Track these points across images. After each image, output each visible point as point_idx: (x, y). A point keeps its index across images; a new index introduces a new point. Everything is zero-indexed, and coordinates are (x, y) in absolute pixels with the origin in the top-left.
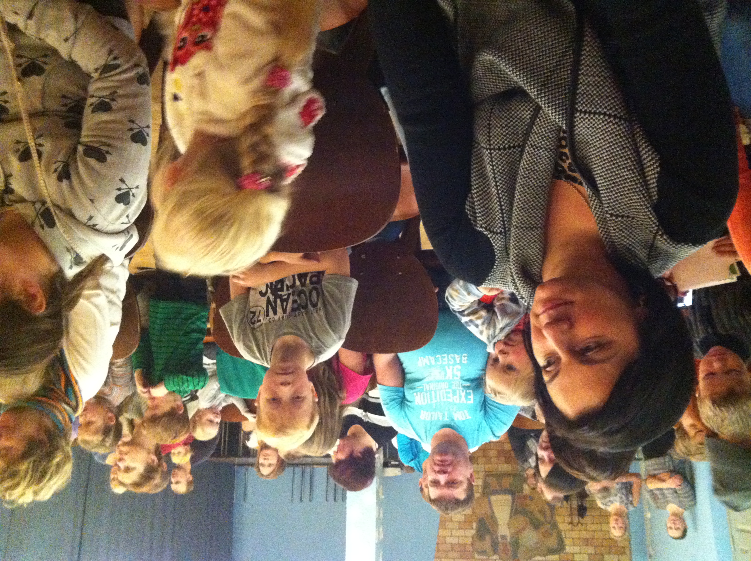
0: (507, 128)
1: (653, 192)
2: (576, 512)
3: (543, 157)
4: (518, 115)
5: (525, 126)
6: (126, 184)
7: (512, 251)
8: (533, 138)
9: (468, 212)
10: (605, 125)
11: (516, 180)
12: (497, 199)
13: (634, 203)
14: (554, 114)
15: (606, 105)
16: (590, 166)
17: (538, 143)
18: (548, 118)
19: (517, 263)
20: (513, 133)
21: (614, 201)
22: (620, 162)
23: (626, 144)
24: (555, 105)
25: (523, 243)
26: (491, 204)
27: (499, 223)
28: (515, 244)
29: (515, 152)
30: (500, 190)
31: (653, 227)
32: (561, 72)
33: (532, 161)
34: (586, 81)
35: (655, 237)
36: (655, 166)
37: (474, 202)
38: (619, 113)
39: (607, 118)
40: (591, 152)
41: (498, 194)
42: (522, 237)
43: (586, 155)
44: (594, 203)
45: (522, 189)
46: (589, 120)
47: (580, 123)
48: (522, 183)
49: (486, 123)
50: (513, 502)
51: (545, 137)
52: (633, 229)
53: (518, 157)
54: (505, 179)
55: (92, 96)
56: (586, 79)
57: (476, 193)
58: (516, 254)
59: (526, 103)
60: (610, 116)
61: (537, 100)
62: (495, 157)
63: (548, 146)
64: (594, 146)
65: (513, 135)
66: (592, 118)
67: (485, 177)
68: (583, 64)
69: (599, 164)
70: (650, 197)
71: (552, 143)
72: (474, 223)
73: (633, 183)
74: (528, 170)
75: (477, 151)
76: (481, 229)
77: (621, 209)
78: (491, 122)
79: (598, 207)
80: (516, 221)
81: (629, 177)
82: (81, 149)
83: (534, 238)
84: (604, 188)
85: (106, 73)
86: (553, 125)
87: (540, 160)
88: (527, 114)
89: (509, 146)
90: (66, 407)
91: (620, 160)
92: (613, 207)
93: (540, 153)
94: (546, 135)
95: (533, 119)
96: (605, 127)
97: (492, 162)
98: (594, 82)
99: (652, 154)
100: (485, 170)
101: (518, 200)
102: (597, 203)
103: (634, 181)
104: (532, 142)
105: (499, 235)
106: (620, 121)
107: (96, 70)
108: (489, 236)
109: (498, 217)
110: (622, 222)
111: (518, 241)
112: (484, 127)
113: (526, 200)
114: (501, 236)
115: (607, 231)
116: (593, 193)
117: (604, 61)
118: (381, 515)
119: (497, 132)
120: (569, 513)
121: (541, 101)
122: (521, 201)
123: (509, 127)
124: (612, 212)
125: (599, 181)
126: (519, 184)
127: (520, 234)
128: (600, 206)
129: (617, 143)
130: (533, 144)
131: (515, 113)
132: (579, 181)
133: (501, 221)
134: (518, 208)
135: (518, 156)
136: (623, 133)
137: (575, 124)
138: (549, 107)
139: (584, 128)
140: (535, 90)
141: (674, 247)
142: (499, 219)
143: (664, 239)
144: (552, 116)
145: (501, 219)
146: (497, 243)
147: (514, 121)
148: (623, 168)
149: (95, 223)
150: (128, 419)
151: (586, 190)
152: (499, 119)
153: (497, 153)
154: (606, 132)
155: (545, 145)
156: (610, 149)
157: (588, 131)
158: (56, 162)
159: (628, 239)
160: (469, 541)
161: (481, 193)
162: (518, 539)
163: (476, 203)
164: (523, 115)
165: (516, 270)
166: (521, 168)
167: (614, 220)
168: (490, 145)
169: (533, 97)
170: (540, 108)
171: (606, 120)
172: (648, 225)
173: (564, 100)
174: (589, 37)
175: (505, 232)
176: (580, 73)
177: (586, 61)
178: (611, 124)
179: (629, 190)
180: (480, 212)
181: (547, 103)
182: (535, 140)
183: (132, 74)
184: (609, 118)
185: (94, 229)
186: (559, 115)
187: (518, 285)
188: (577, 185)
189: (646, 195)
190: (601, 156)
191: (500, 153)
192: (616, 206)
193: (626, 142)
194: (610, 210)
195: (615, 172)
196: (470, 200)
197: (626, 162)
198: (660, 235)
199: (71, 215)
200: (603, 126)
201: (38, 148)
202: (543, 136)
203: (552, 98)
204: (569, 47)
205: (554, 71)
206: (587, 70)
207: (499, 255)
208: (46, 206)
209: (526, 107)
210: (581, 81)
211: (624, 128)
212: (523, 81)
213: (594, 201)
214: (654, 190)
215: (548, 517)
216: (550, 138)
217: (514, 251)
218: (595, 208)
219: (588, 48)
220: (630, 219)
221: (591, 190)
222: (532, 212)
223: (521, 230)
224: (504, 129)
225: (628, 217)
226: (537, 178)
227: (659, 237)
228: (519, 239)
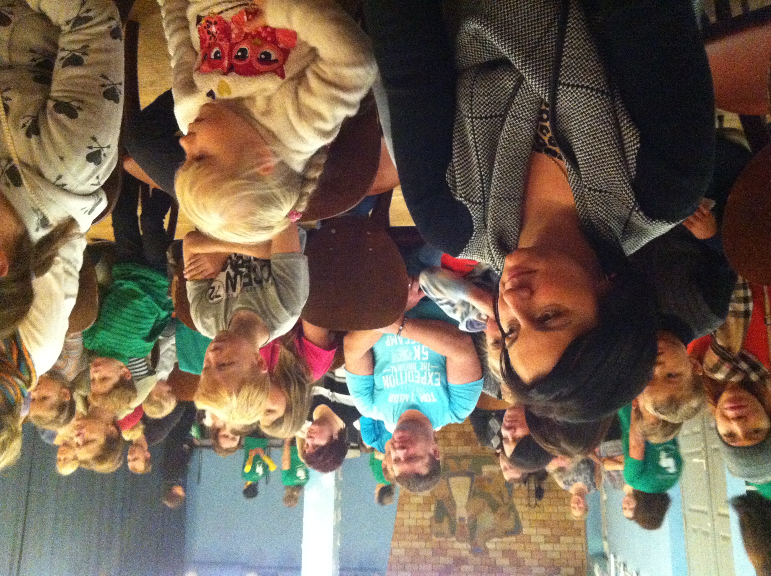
0: (489, 96)
1: (632, 168)
2: (533, 494)
3: (524, 128)
4: (501, 84)
5: (507, 96)
6: (97, 143)
7: (489, 221)
8: (514, 108)
9: (449, 181)
10: (587, 98)
11: (496, 150)
12: (478, 169)
13: (612, 178)
14: (537, 86)
15: (589, 78)
16: (570, 140)
17: (519, 114)
18: (530, 89)
19: (493, 233)
20: (495, 102)
21: (594, 176)
22: (601, 136)
23: (607, 118)
24: (539, 76)
25: (500, 213)
26: (471, 174)
27: (479, 193)
28: (493, 214)
29: (496, 122)
30: (480, 159)
31: (629, 203)
32: (545, 44)
33: (512, 131)
34: (570, 54)
35: (630, 214)
36: (635, 142)
37: (455, 171)
38: (601, 87)
39: (589, 91)
40: (573, 126)
41: (479, 164)
42: (500, 208)
43: (567, 128)
44: (573, 177)
45: (501, 159)
46: (572, 93)
47: (562, 96)
48: (502, 153)
49: (468, 90)
50: (471, 484)
51: (527, 108)
52: (610, 204)
53: (499, 127)
54: (486, 148)
55: (63, 50)
56: (571, 51)
57: (456, 162)
58: (493, 224)
59: (510, 72)
60: (592, 89)
61: (521, 71)
62: (477, 126)
63: (529, 117)
64: (576, 120)
65: (495, 104)
66: (574, 91)
67: (466, 146)
68: (568, 36)
69: (579, 138)
70: (629, 173)
71: (533, 114)
72: (454, 193)
73: (613, 158)
74: (508, 141)
75: (459, 119)
76: (460, 199)
77: (600, 184)
78: (474, 90)
79: (576, 181)
80: (495, 192)
81: (609, 152)
82: (51, 104)
83: (511, 209)
84: (584, 162)
85: (78, 25)
86: (535, 96)
87: (520, 131)
88: (509, 84)
89: (491, 115)
90: (18, 381)
91: (601, 134)
92: (592, 182)
93: (521, 124)
94: (527, 106)
95: (516, 89)
96: (587, 101)
97: (474, 130)
98: (578, 55)
99: (633, 130)
100: (466, 139)
101: (497, 170)
102: (576, 177)
103: (614, 156)
104: (513, 113)
105: (478, 205)
106: (602, 95)
107: (68, 22)
108: (468, 206)
109: (478, 187)
110: (600, 197)
111: (496, 211)
112: (466, 95)
113: (505, 170)
114: (480, 207)
115: (584, 205)
116: (572, 167)
117: (588, 35)
118: (340, 498)
119: (479, 100)
120: (526, 495)
121: (525, 72)
122: (500, 171)
123: (492, 96)
124: (590, 186)
125: (579, 156)
126: (499, 154)
127: (498, 204)
128: (578, 180)
129: (598, 118)
130: (514, 115)
131: (498, 82)
132: (558, 155)
133: (481, 191)
134: (497, 178)
135: (499, 125)
136: (604, 107)
137: (558, 97)
138: (532, 78)
139: (566, 101)
140: (520, 60)
141: (648, 223)
142: (479, 189)
143: (640, 215)
144: (536, 88)
145: (481, 189)
146: (475, 214)
147: (496, 90)
148: (604, 143)
149: (65, 183)
150: (82, 396)
151: (565, 164)
152: (482, 88)
153: (479, 122)
154: (588, 106)
155: (526, 117)
156: (591, 123)
157: (570, 104)
158: (24, 117)
159: (604, 214)
160: (427, 523)
161: (461, 162)
162: (475, 521)
163: (456, 172)
164: (506, 85)
165: (493, 240)
166: (501, 138)
167: (592, 194)
168: (472, 113)
169: (518, 68)
170: (524, 79)
171: (588, 94)
172: (624, 200)
173: (548, 73)
174: (574, 10)
175: (484, 202)
176: (565, 45)
177: (571, 34)
178: (593, 98)
179: (608, 165)
180: (460, 182)
181: (532, 75)
182: (516, 111)
183: (104, 28)
184: (591, 92)
185: (62, 188)
186: (542, 87)
187: (494, 256)
188: (556, 159)
189: (624, 170)
190: (582, 130)
191: (482, 121)
192: (595, 181)
193: (607, 116)
194: (589, 185)
195: (595, 146)
196: (451, 168)
197: (606, 137)
198: (636, 211)
199: (40, 174)
200: (585, 100)
201: (5, 102)
202: (524, 107)
203: (536, 70)
204: (555, 19)
205: (539, 42)
206: (572, 42)
207: (477, 225)
208: (12, 163)
209: (510, 77)
210: (566, 53)
211: (606, 102)
212: (508, 51)
213: (572, 176)
214: (632, 166)
215: (506, 500)
216: (532, 110)
217: (491, 222)
218: (574, 182)
219: (573, 20)
220: (607, 194)
221: (569, 164)
222: (510, 183)
223: (499, 201)
224: (486, 98)
225: (606, 192)
226: (517, 148)
227: (635, 213)
228: (496, 209)
